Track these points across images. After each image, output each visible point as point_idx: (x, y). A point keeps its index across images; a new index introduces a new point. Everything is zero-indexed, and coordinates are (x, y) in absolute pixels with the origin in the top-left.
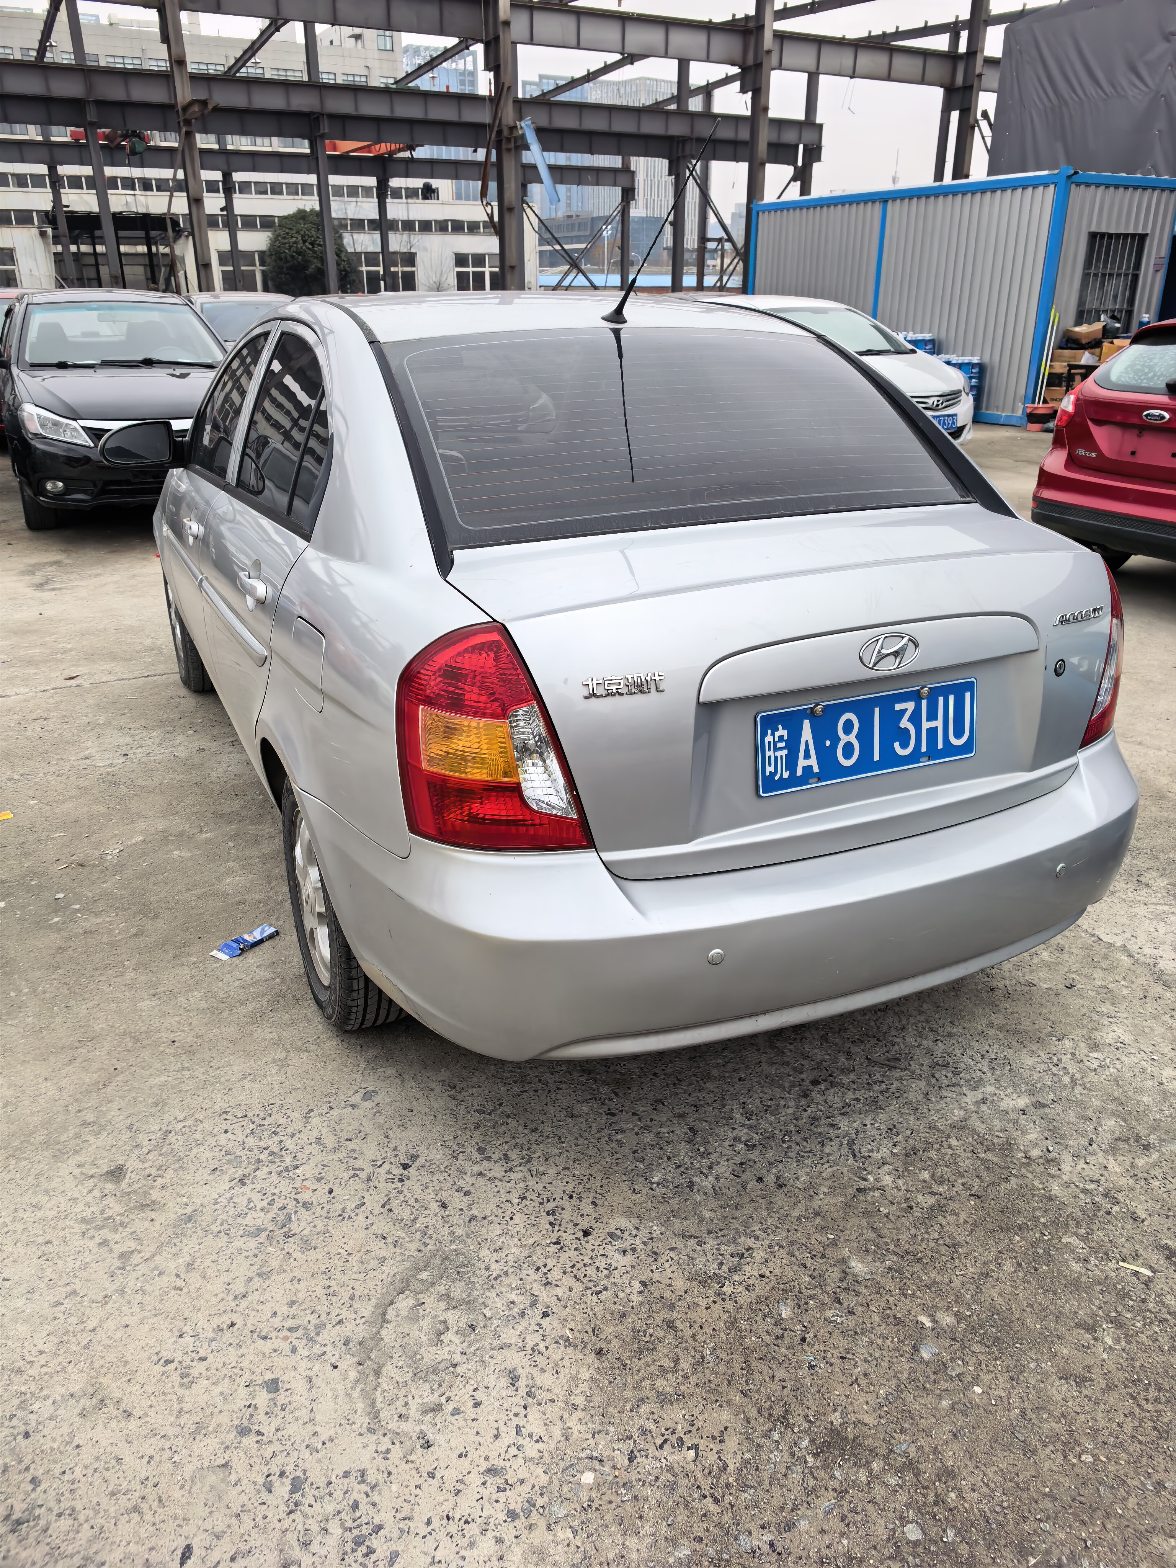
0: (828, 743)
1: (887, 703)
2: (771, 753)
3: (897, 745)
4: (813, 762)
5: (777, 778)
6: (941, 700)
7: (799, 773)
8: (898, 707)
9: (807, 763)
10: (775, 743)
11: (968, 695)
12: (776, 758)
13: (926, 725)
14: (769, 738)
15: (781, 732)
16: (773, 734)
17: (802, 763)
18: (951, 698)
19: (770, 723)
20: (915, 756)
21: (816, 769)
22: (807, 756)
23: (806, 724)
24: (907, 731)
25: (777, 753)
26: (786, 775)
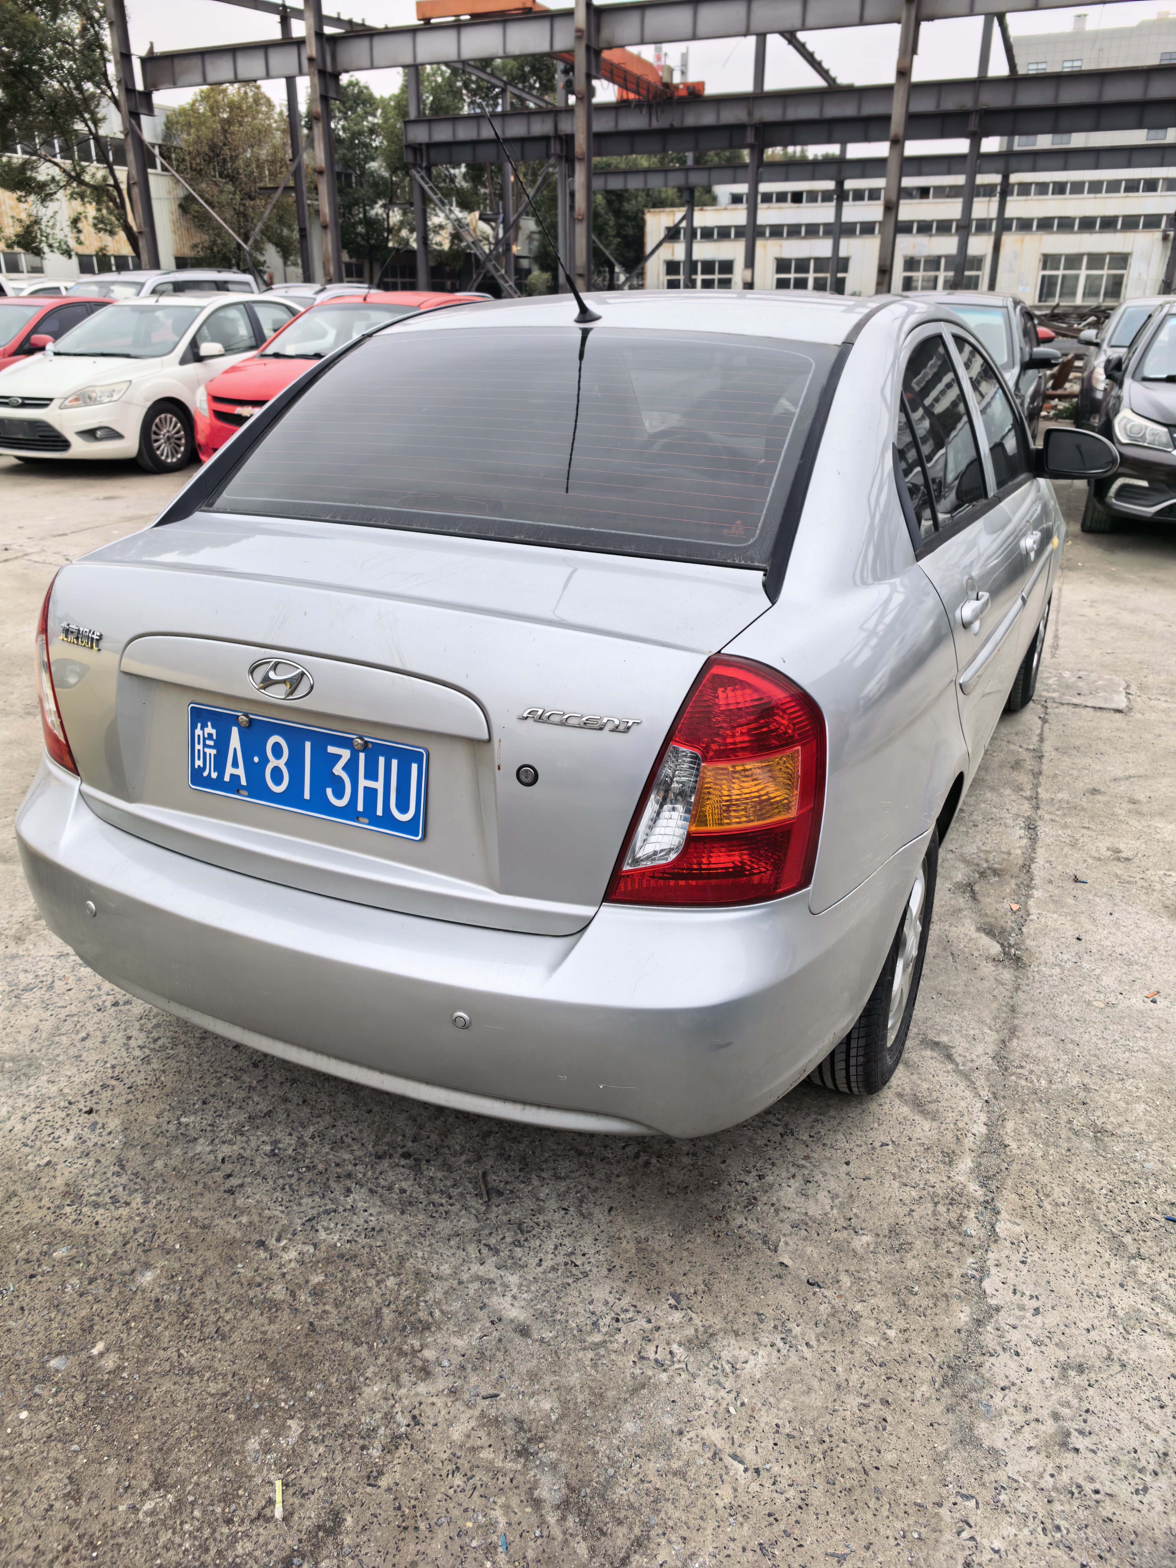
0: (256, 759)
1: (321, 741)
2: (200, 747)
3: (329, 791)
4: (241, 772)
5: (205, 774)
6: (382, 760)
7: (227, 778)
8: (331, 749)
9: (235, 771)
10: (204, 739)
11: (414, 767)
12: (205, 754)
13: (363, 783)
14: (198, 731)
15: (210, 729)
16: (202, 728)
17: (229, 770)
18: (395, 763)
19: (199, 716)
20: (349, 812)
21: (244, 782)
22: (235, 764)
23: (235, 731)
24: (340, 779)
25: (206, 750)
26: (214, 775)
